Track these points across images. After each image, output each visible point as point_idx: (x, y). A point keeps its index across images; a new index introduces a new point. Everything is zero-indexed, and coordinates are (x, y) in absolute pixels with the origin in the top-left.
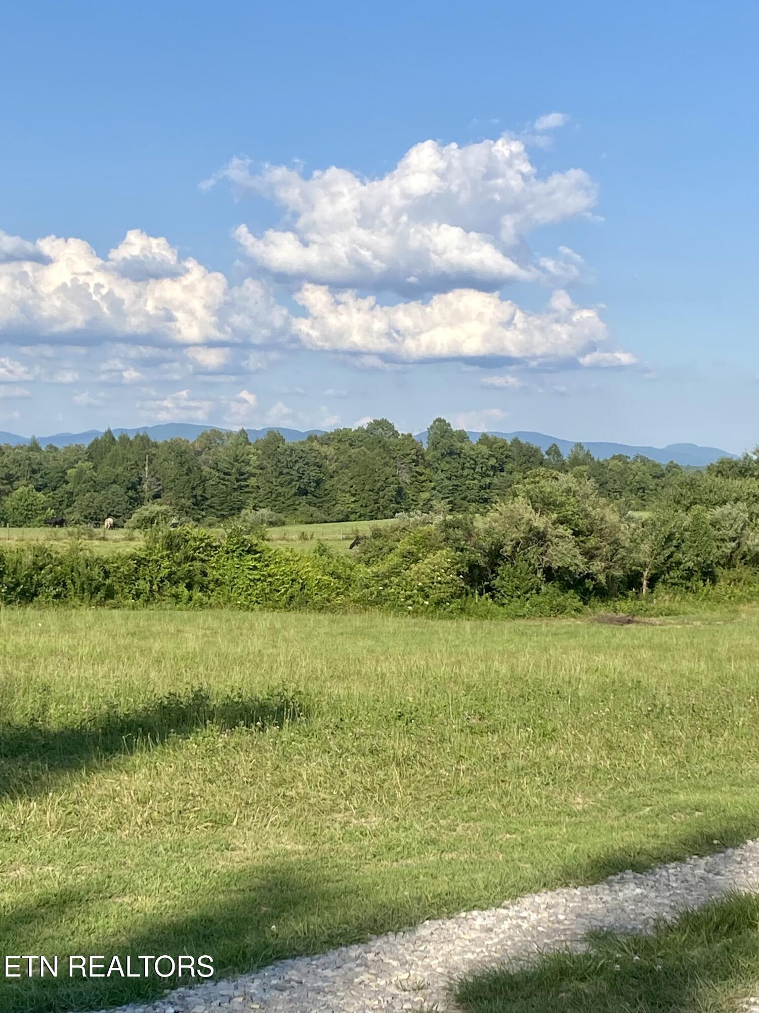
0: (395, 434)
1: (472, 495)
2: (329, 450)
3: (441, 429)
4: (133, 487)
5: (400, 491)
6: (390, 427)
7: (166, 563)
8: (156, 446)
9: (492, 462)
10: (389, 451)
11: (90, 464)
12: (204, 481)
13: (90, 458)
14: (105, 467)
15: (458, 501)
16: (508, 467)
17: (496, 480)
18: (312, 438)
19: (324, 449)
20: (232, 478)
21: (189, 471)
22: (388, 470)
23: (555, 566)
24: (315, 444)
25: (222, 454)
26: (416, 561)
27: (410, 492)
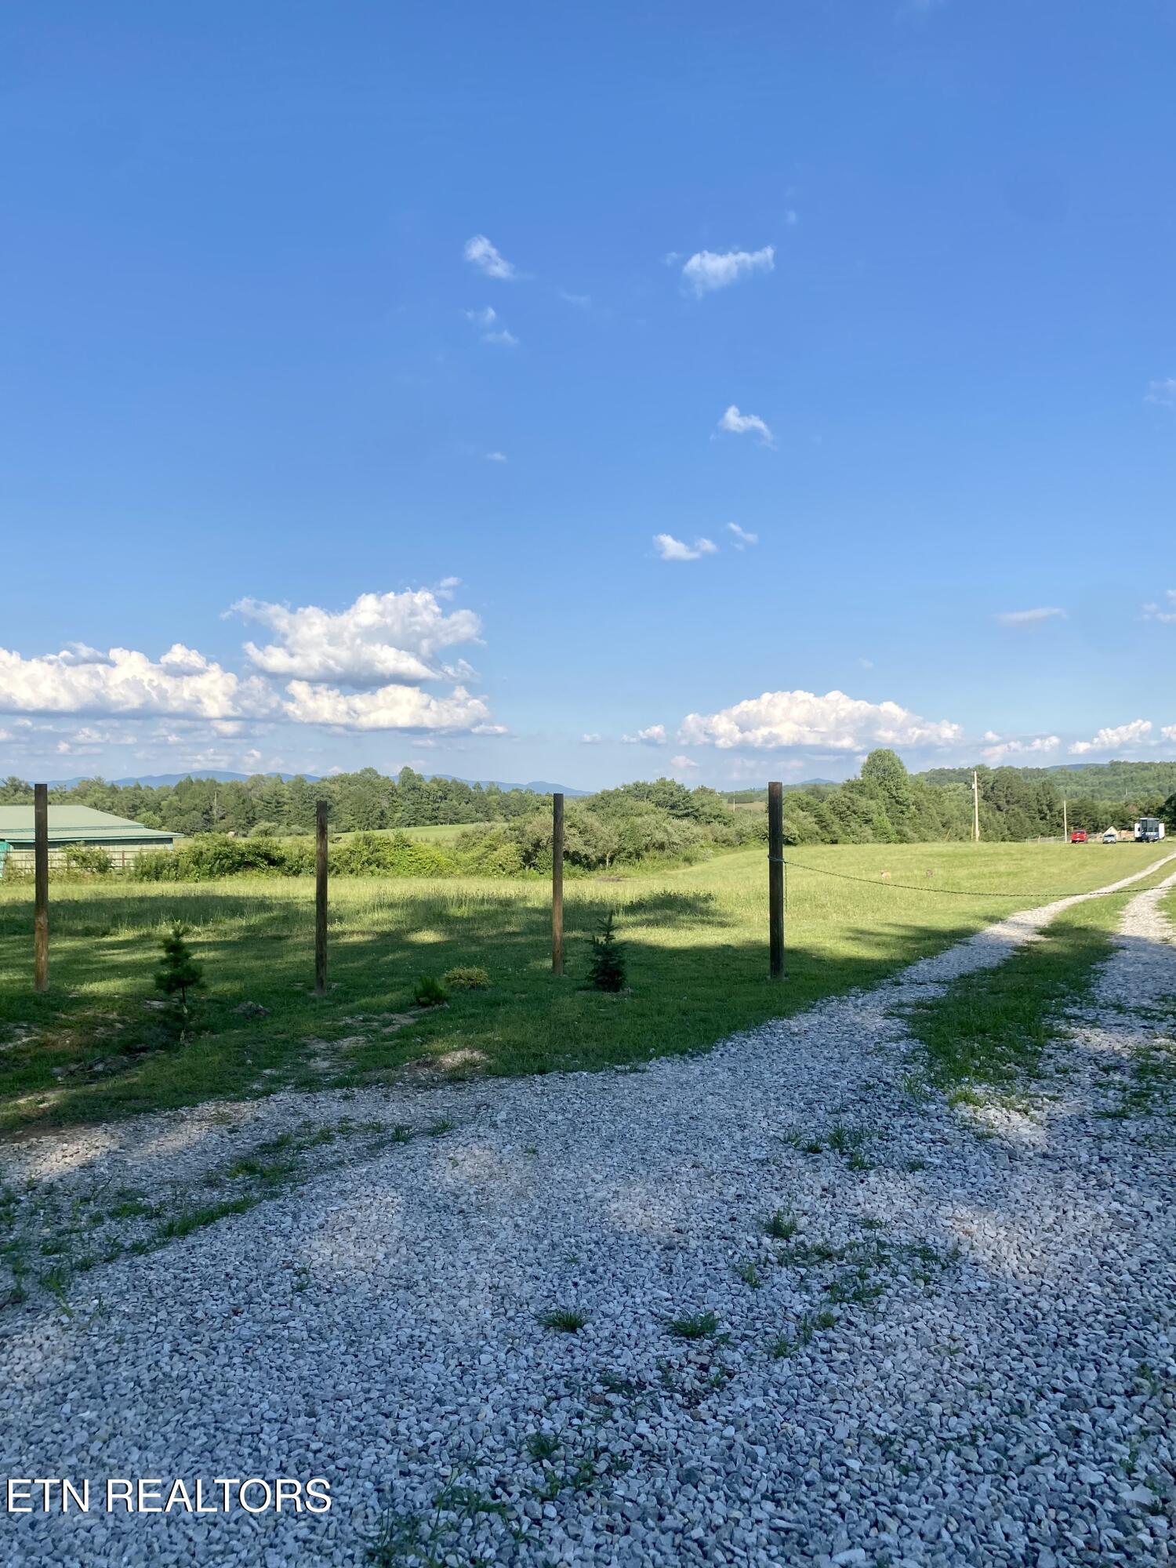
0: (378, 777)
1: (428, 814)
2: (336, 787)
3: (407, 774)
4: (206, 813)
5: (382, 813)
6: (375, 773)
7: (365, 853)
8: (220, 785)
9: (440, 793)
10: (375, 788)
11: (177, 798)
12: (254, 807)
13: (177, 793)
14: (187, 799)
15: (419, 818)
16: (449, 797)
17: (442, 805)
18: (324, 780)
19: (333, 787)
20: (273, 806)
21: (244, 801)
22: (374, 799)
23: (571, 850)
24: (326, 783)
25: (266, 790)
26: (495, 850)
27: (388, 813)
